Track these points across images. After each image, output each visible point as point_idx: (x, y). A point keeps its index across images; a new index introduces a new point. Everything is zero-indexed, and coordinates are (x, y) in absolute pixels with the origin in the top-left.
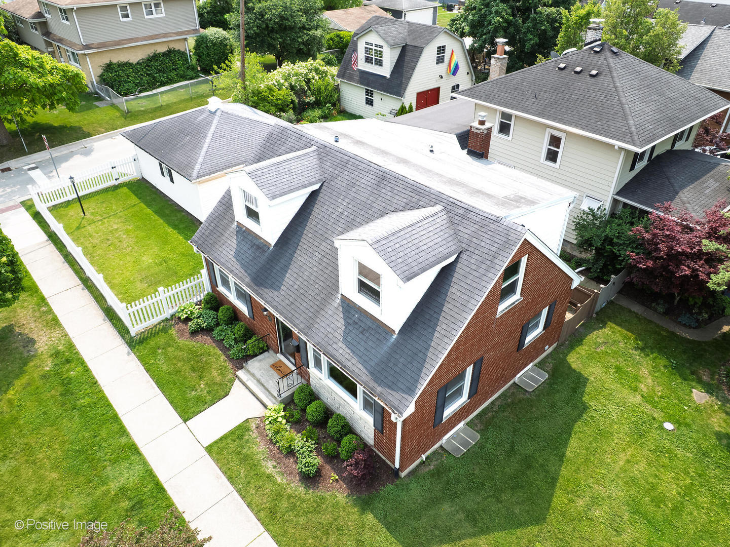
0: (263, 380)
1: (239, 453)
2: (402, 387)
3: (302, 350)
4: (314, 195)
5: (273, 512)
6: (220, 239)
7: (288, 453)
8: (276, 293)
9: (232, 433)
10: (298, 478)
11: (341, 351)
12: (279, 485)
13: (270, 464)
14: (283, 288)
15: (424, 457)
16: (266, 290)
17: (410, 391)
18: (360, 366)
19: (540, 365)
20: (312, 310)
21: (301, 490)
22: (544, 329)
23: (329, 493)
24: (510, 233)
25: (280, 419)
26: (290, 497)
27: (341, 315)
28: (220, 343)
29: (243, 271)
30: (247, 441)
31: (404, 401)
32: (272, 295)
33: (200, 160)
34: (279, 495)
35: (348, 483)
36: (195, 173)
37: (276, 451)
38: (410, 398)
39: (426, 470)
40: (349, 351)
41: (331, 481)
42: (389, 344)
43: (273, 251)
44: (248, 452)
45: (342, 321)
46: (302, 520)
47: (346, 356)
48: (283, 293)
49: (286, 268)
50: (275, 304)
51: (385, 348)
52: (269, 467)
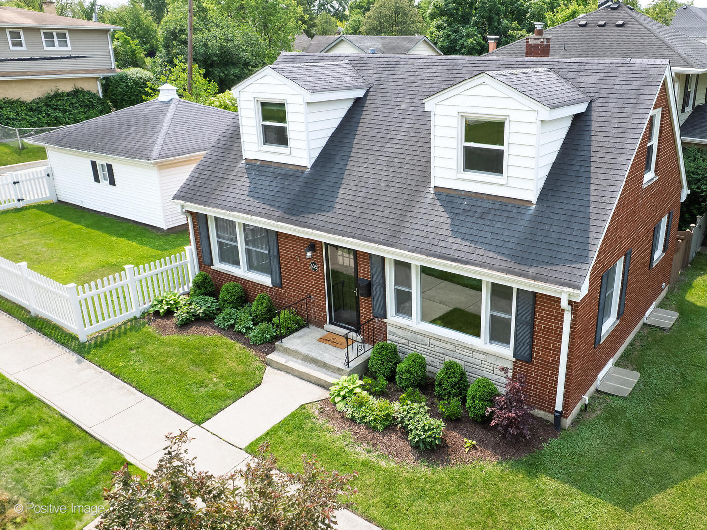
0: (314, 355)
1: (305, 445)
2: (567, 257)
3: (376, 290)
4: (358, 103)
5: (389, 506)
6: (221, 184)
7: (386, 428)
8: (330, 215)
9: (284, 423)
10: (412, 457)
11: (455, 247)
12: (386, 470)
13: (359, 449)
14: (337, 206)
15: (586, 398)
16: (311, 216)
17: (583, 257)
18: (491, 254)
19: (661, 306)
20: (393, 216)
21: (424, 470)
22: (664, 251)
23: (470, 465)
24: (647, 69)
25: (358, 390)
26: (409, 482)
27: (442, 209)
28: (230, 330)
29: (268, 207)
30: (312, 430)
31: (576, 272)
32: (322, 218)
33: (160, 141)
34: (391, 483)
35: (492, 447)
36: (155, 154)
37: (363, 431)
38: (585, 266)
39: (591, 417)
40: (468, 244)
41: (467, 450)
42: (528, 218)
43: (310, 174)
44: (319, 442)
45: (444, 214)
46: (443, 507)
47: (464, 250)
48: (340, 211)
49: (336, 186)
50: (331, 226)
51: (523, 224)
52: (361, 453)
